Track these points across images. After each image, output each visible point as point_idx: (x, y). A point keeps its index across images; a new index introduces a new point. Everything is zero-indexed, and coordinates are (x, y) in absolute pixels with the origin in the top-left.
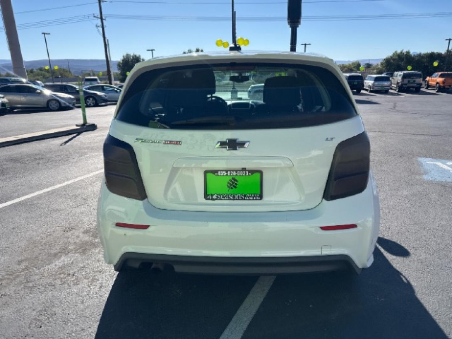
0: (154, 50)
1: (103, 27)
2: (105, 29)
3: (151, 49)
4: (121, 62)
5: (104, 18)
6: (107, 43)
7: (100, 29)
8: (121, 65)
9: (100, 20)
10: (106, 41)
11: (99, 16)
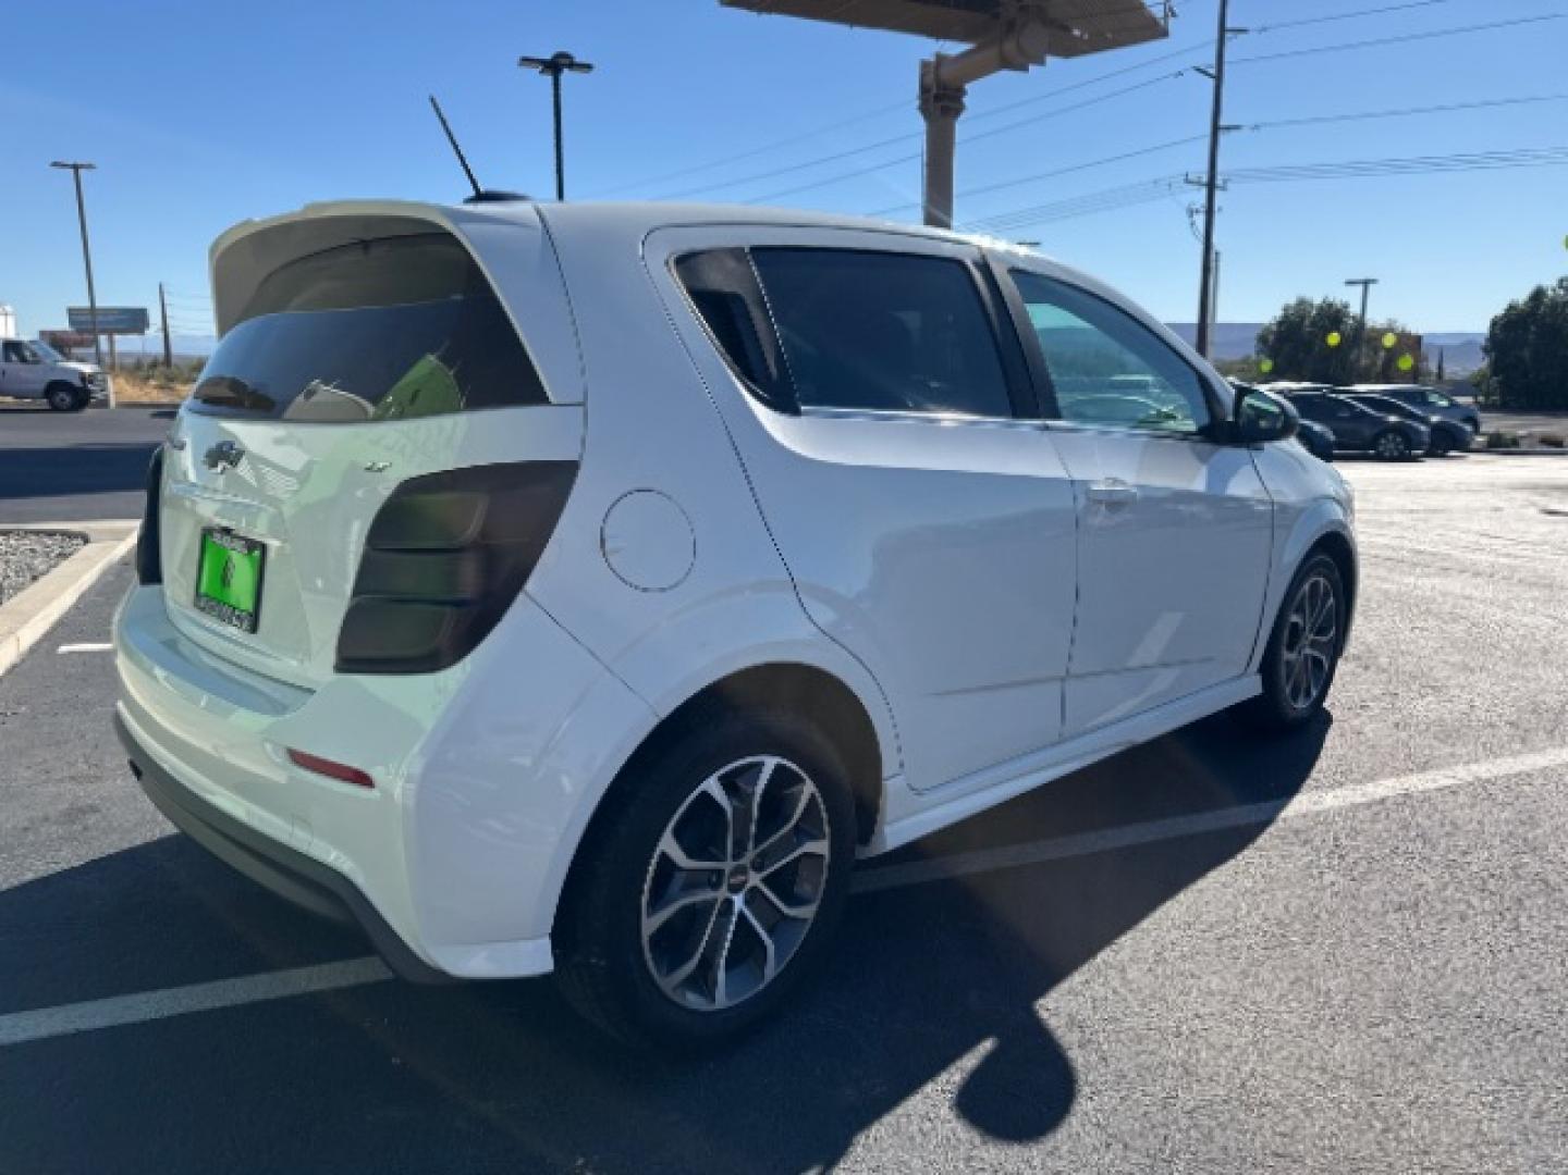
0: (1374, 281)
1: (1210, 212)
2: (1218, 219)
3: (1362, 277)
4: (1274, 328)
5: (1219, 181)
6: (1213, 264)
7: (1200, 220)
8: (1271, 338)
9: (1204, 191)
10: (1213, 256)
11: (1205, 179)
